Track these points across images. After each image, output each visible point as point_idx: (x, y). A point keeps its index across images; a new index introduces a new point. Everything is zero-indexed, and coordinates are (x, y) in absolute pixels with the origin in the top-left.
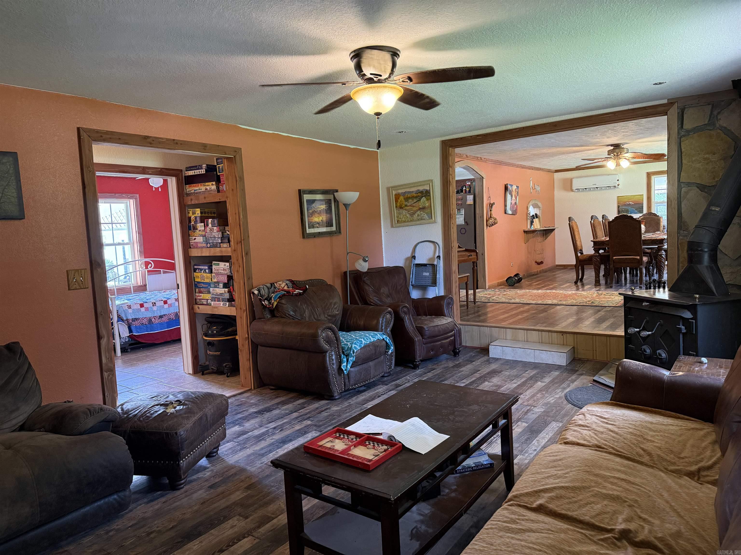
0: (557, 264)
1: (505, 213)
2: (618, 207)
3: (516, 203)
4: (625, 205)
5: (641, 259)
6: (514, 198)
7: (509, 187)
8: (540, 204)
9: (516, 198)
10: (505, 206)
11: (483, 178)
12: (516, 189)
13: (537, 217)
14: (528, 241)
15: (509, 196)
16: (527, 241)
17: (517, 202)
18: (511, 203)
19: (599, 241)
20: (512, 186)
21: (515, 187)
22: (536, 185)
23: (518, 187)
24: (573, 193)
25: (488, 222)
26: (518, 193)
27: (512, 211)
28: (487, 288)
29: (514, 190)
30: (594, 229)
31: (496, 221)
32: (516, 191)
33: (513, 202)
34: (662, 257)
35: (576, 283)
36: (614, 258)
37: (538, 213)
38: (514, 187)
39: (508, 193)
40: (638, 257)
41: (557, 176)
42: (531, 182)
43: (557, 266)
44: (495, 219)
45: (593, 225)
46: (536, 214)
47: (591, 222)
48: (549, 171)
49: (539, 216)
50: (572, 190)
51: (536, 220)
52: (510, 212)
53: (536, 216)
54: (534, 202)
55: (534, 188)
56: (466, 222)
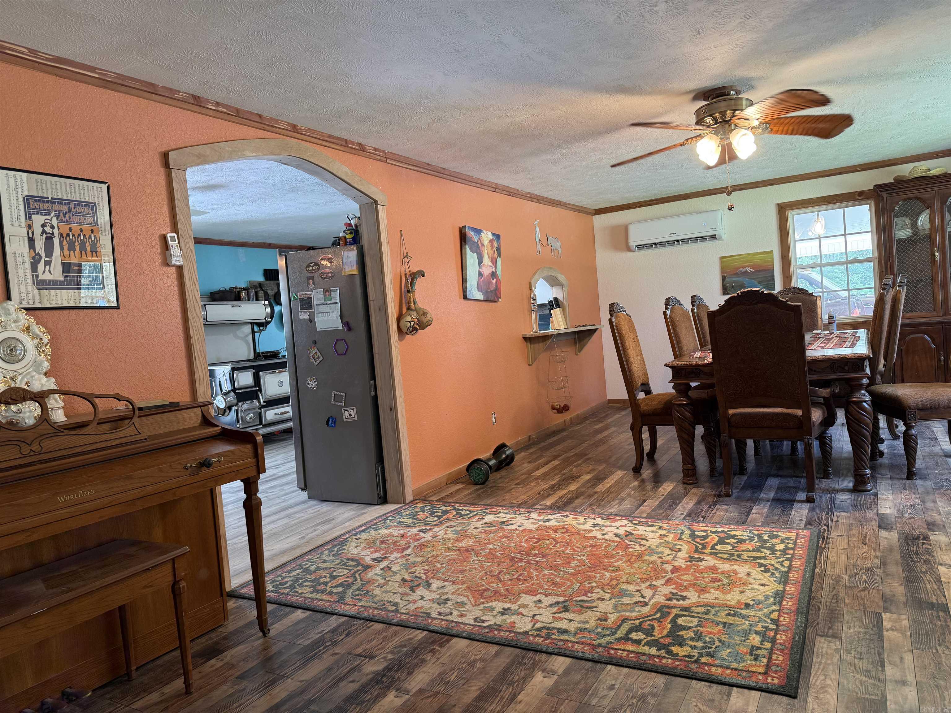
0: (609, 398)
1: (465, 297)
2: (724, 278)
3: (494, 274)
4: (737, 273)
5: (807, 415)
6: (487, 261)
7: (471, 234)
8: (561, 278)
9: (494, 262)
10: (464, 280)
11: (376, 202)
12: (491, 241)
13: (558, 306)
14: (534, 359)
15: (471, 258)
16: (532, 361)
17: (499, 272)
18: (480, 274)
19: (686, 366)
20: (478, 232)
21: (490, 236)
22: (550, 238)
23: (498, 237)
24: (631, 254)
25: (402, 323)
26: (499, 249)
27: (486, 293)
28: (409, 497)
29: (486, 242)
30: (675, 330)
31: (425, 320)
32: (492, 246)
33: (487, 271)
34: (864, 409)
35: (637, 470)
36: (731, 412)
37: (560, 297)
38: (487, 237)
39: (468, 250)
40: (799, 412)
41: (599, 221)
42: (538, 229)
43: (610, 401)
44: (425, 314)
45: (672, 322)
46: (556, 299)
47: (665, 313)
48: (580, 210)
49: (563, 303)
50: (629, 249)
51: (556, 313)
52: (480, 296)
53: (556, 303)
54: (546, 273)
55: (545, 243)
56: (346, 324)
